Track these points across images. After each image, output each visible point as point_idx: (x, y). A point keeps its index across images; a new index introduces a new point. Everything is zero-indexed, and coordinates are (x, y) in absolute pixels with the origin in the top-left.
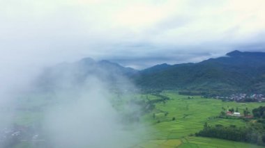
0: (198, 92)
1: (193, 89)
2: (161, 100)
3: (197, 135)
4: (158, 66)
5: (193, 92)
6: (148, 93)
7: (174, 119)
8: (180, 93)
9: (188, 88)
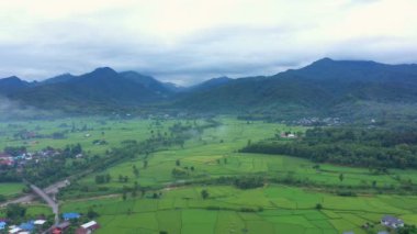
0: (261, 116)
1: (257, 112)
2: (211, 126)
3: (240, 151)
4: (214, 80)
5: (256, 116)
6: (196, 118)
7: (222, 141)
8: (239, 118)
9: (251, 111)
